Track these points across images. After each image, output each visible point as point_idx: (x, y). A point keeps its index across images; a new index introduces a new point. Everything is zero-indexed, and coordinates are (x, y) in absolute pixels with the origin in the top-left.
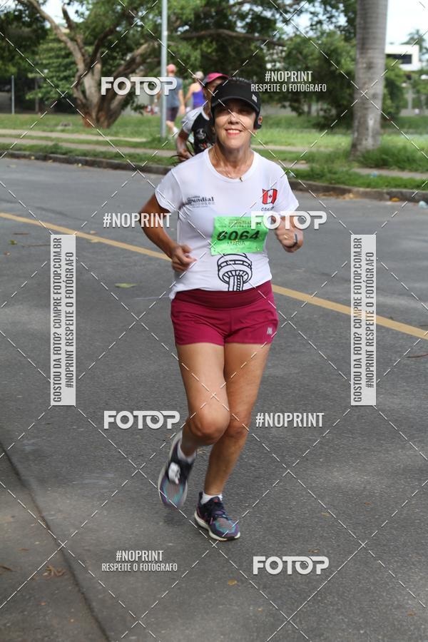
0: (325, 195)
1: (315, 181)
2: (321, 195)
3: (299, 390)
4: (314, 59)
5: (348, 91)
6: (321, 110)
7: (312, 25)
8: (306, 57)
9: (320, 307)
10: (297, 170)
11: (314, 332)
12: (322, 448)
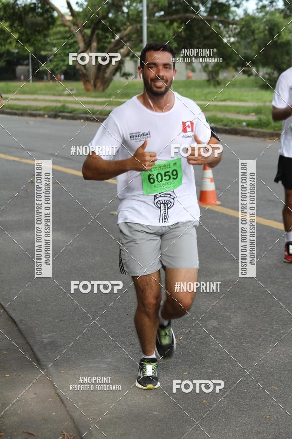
0: (270, 139)
1: (262, 128)
2: (267, 139)
3: (253, 291)
4: (260, 32)
5: (287, 58)
6: (266, 73)
7: (258, 9)
8: (253, 32)
9: (268, 227)
10: (248, 121)
11: (264, 246)
12: (271, 337)
